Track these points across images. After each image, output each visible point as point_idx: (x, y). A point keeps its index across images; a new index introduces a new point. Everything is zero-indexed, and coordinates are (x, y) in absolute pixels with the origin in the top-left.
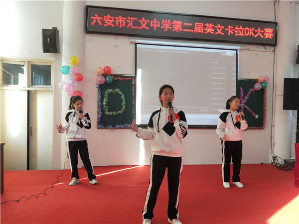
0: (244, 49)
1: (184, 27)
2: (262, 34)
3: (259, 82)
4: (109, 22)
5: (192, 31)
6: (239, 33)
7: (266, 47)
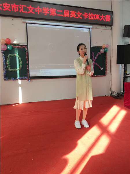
0: (94, 28)
1: (57, 13)
2: (104, 18)
3: (103, 48)
4: (7, 7)
5: (62, 15)
6: (91, 18)
7: (106, 27)
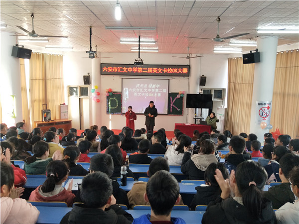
0: (173, 79)
1: (143, 70)
2: (182, 71)
3: (179, 94)
4: (110, 70)
5: (147, 72)
6: (169, 71)
7: (184, 77)
